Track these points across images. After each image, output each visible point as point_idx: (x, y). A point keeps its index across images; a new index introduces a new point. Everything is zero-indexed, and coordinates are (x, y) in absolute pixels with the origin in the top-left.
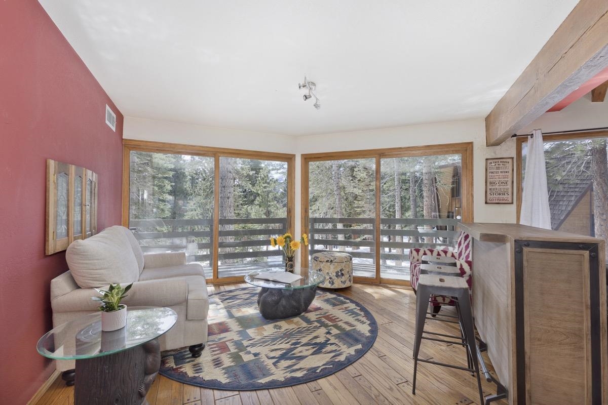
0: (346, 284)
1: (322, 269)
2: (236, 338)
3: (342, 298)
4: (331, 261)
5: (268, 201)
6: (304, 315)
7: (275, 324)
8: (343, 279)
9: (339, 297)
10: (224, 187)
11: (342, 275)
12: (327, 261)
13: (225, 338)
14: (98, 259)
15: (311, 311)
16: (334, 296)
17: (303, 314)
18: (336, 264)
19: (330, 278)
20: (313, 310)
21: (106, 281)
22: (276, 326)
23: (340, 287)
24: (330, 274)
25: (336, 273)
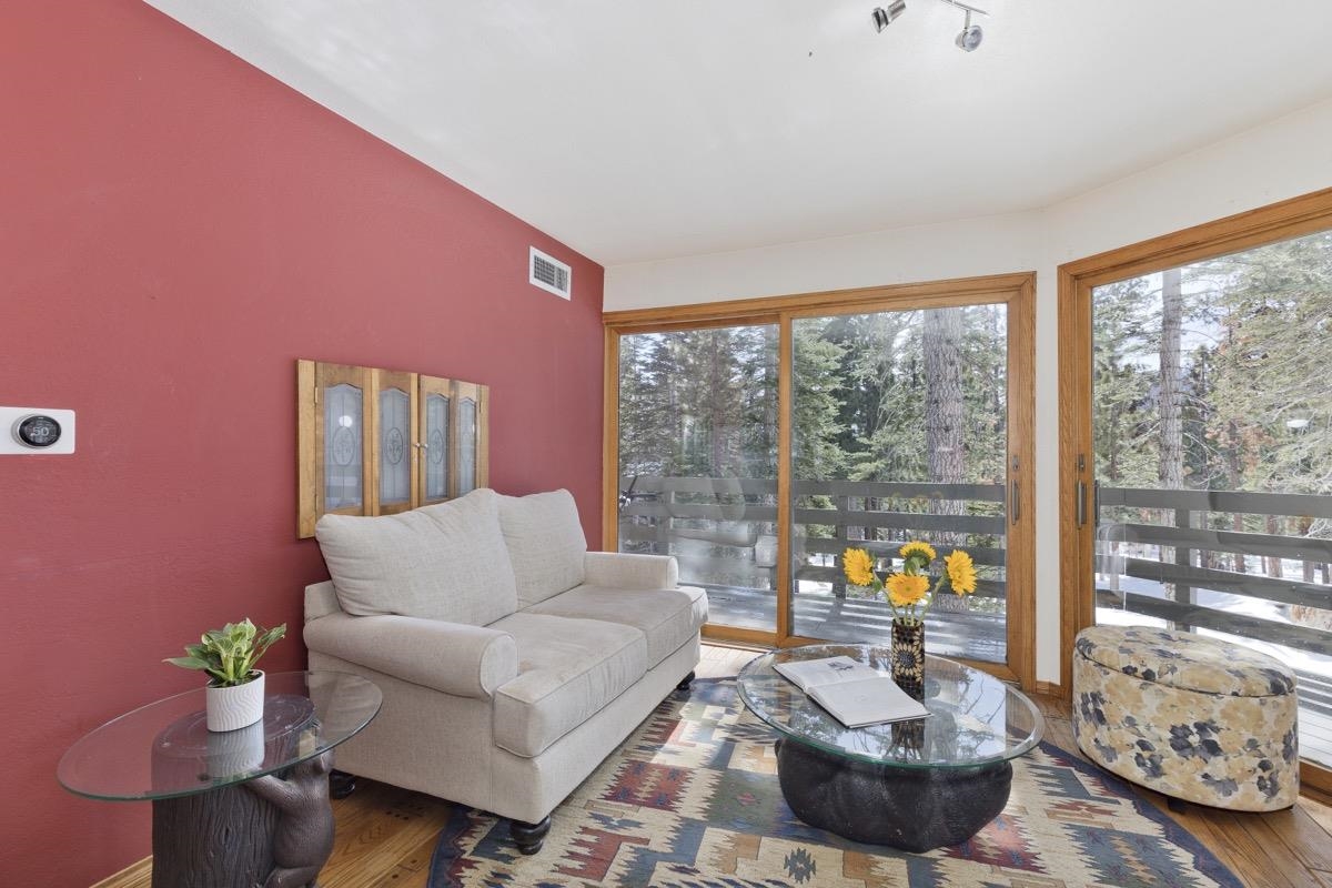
0: (1235, 795)
1: (1105, 696)
2: (660, 840)
3: (1184, 857)
4: (1148, 676)
5: (1114, 437)
6: (935, 861)
7: (802, 846)
8: (1218, 767)
9: (1170, 846)
10: (936, 402)
11: (1213, 749)
12: (1129, 671)
13: (638, 825)
14: (358, 558)
15: (979, 857)
16: (1148, 828)
17: (934, 854)
18: (1173, 692)
19: (1143, 745)
20: (991, 854)
21: (368, 604)
22: (801, 856)
23: (1198, 799)
24: (1142, 729)
25: (1173, 730)
